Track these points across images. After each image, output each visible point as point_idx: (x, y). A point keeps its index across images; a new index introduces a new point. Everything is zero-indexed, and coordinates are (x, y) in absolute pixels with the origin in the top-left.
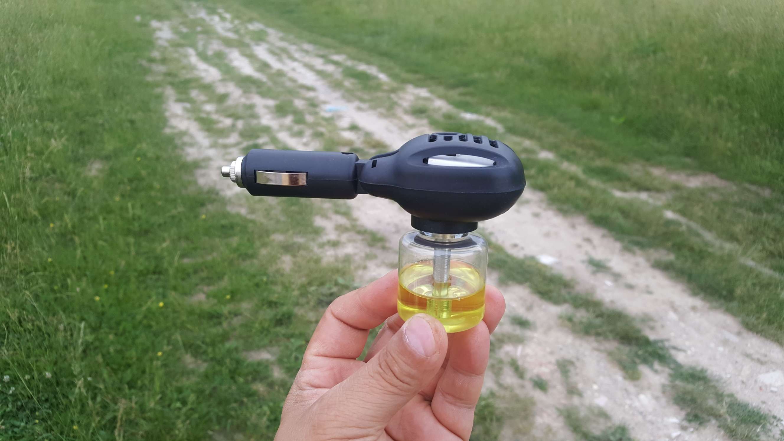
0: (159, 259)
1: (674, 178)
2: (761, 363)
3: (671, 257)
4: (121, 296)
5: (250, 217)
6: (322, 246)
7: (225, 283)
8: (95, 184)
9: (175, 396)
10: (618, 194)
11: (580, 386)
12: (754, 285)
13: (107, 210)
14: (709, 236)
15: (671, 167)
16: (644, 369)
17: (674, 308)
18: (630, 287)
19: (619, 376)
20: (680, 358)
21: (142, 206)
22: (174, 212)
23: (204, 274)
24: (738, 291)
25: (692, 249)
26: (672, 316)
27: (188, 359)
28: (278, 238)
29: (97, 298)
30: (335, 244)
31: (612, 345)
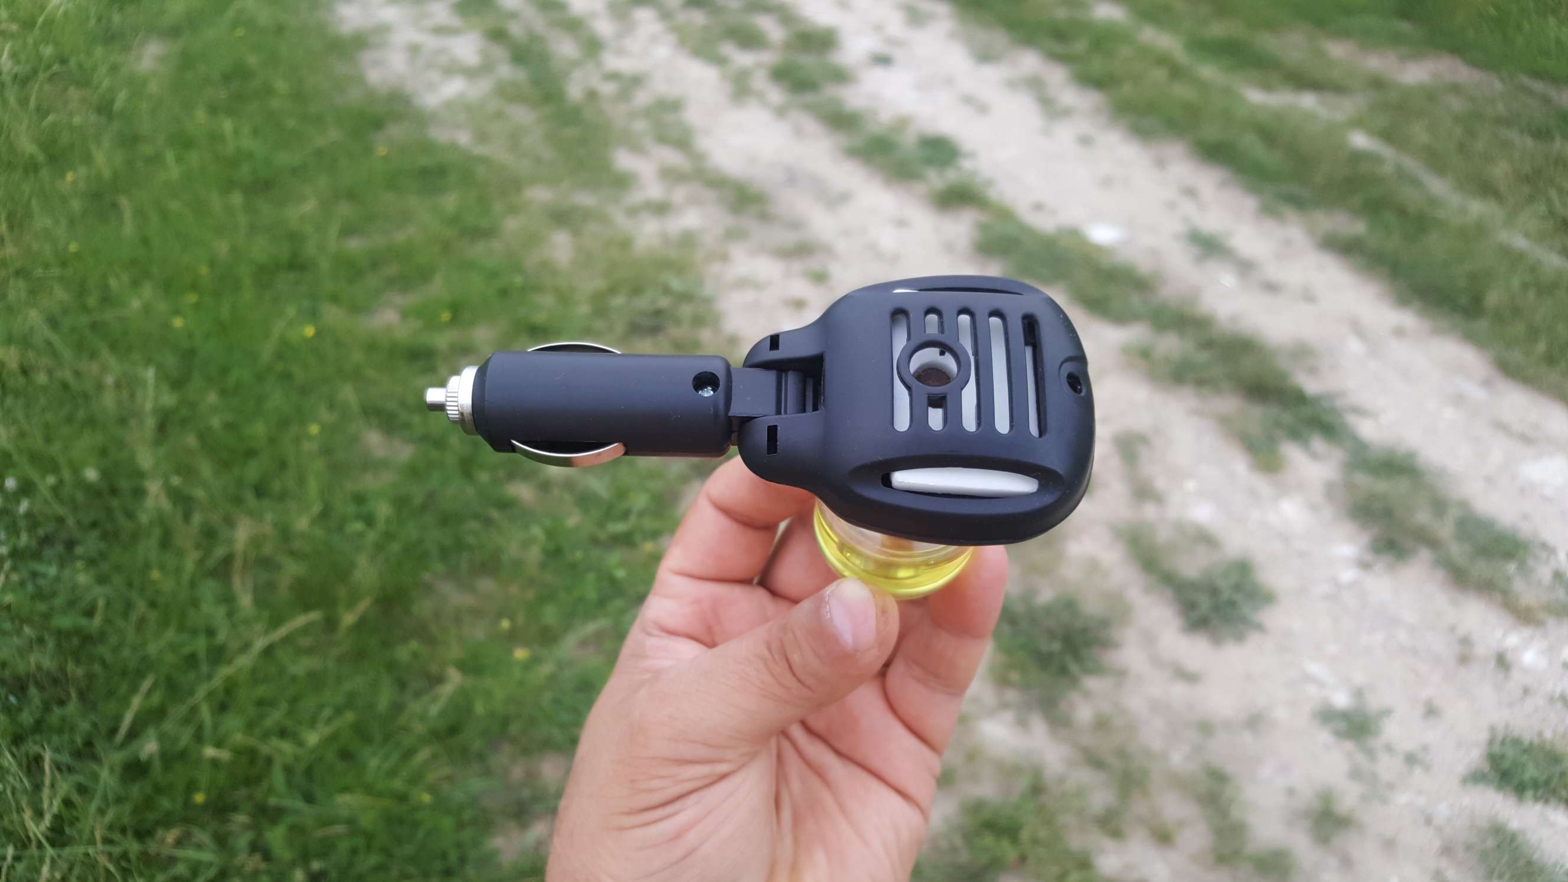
0: (295, 238)
1: (1375, 63)
2: (1526, 439)
3: (1357, 227)
4: (225, 313)
5: (480, 150)
6: (633, 212)
7: (437, 288)
8: (153, 87)
9: (352, 509)
10: (1255, 96)
11: (1160, 483)
12: (1525, 286)
13: (183, 142)
14: (1438, 186)
15: (1368, 39)
16: (1292, 453)
17: (1358, 328)
18: (1271, 288)
19: (1239, 465)
20: (1367, 430)
21: (256, 132)
22: (320, 141)
23: (392, 270)
24: (1493, 298)
25: (1402, 212)
26: (1354, 346)
27: (374, 440)
28: (539, 195)
29: (178, 323)
30: (661, 209)
31: (1230, 404)
